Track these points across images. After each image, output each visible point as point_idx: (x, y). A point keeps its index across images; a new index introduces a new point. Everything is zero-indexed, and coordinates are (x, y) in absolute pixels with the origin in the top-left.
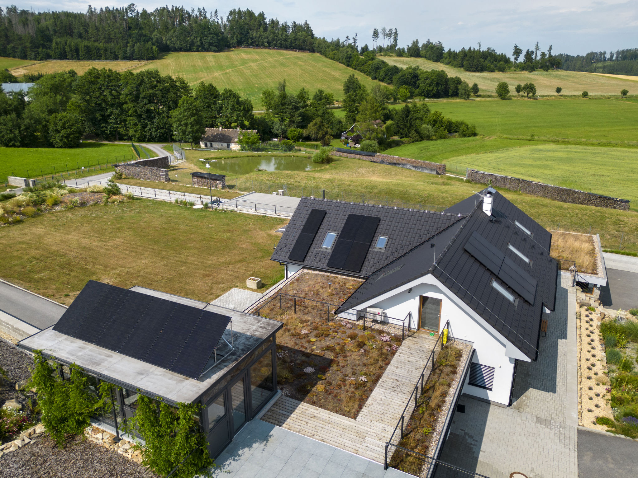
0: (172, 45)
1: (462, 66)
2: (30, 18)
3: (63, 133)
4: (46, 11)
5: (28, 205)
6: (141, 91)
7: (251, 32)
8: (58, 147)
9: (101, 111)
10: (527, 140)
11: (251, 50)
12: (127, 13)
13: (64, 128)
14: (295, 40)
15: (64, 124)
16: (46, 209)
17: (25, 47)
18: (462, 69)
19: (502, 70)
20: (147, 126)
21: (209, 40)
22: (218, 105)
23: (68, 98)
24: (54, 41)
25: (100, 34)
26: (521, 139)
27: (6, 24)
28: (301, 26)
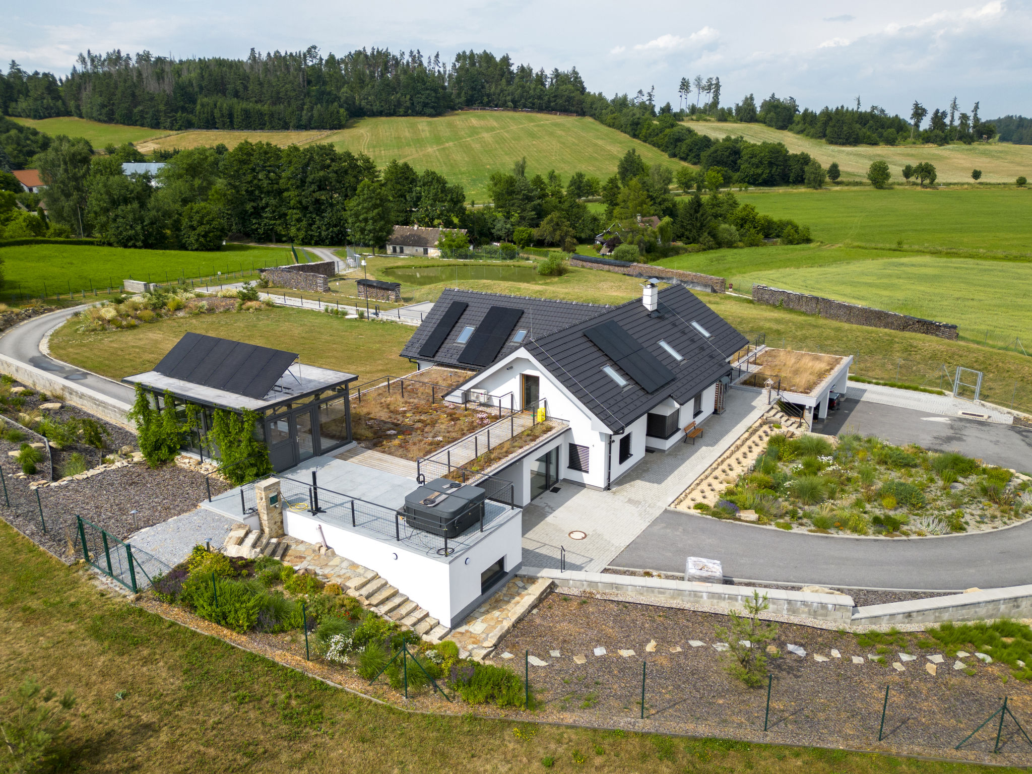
0: (369, 107)
1: (823, 135)
2: (167, 69)
3: (201, 230)
4: (191, 58)
5: (146, 308)
6: (309, 173)
7: (487, 86)
8: (192, 250)
9: (254, 201)
10: (890, 250)
11: (487, 113)
12: (305, 60)
13: (201, 223)
14: (555, 96)
15: (202, 217)
16: (166, 315)
17: (158, 111)
18: (824, 140)
19: (891, 142)
20: (314, 223)
21: (423, 99)
22: (414, 194)
23: (210, 184)
24: (199, 101)
25: (265, 91)
26: (881, 249)
27: (135, 78)
28: (567, 75)
